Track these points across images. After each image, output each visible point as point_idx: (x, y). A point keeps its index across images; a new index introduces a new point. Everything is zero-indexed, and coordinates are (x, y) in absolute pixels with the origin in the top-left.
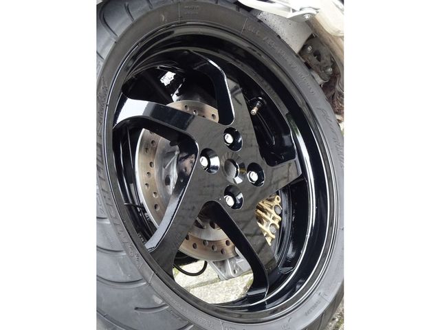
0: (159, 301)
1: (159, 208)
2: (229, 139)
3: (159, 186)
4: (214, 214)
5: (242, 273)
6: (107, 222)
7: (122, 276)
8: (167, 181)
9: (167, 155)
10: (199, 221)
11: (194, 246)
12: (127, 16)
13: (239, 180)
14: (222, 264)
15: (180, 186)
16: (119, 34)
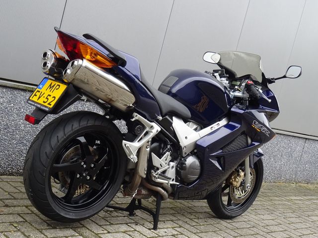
0: (44, 175)
1: (64, 161)
2: (92, 166)
3: (69, 158)
4: (72, 175)
5: (64, 193)
6: (53, 151)
7: (44, 163)
8: (72, 159)
9: (78, 155)
10: (69, 173)
11: (62, 176)
12: (101, 123)
13: (84, 174)
14: (62, 187)
15: (73, 162)
16: (96, 124)
